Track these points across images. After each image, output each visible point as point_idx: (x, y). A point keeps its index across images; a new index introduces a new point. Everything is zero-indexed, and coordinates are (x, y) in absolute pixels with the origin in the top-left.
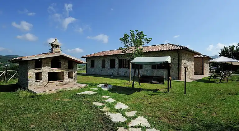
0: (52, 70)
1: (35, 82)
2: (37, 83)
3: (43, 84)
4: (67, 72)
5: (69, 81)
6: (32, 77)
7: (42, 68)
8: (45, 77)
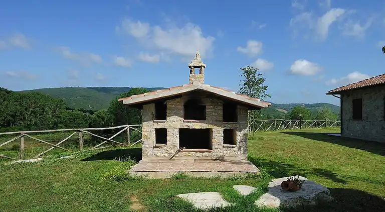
0: (187, 124)
1: (154, 147)
2: (156, 151)
3: (168, 154)
4: (221, 130)
5: (225, 152)
6: (149, 136)
7: (168, 118)
8: (174, 138)
